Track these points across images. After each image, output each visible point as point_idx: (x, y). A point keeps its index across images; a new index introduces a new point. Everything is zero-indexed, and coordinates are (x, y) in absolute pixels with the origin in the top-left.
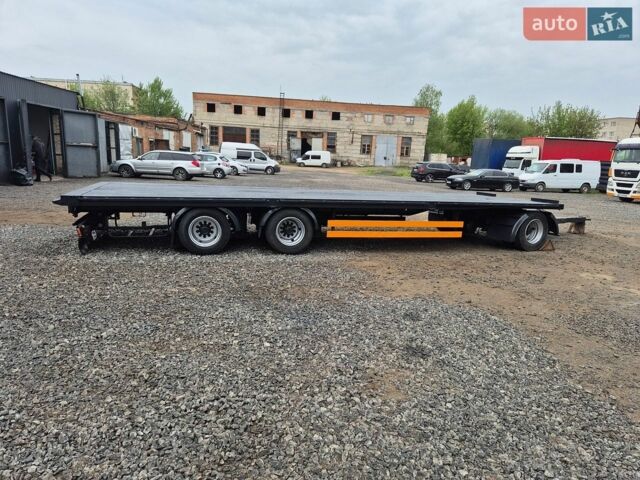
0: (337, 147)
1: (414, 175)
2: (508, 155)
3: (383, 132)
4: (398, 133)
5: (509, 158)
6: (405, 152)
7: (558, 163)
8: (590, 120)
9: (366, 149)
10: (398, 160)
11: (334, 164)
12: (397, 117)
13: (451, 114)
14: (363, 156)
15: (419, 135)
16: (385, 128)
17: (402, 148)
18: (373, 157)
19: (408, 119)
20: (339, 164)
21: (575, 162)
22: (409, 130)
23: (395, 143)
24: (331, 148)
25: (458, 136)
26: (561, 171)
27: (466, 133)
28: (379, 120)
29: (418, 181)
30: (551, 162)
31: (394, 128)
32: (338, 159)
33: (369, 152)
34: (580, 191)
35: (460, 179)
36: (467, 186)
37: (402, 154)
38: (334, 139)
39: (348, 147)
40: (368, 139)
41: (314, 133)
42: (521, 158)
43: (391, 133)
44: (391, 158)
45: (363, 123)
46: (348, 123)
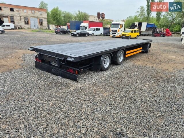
0: (15, 22)
2: (81, 26)
3: (32, 17)
4: (37, 17)
6: (41, 24)
9: (27, 23)
10: (39, 27)
11: (16, 28)
12: (36, 12)
14: (26, 25)
15: (45, 18)
16: (32, 15)
17: (40, 22)
18: (30, 25)
19: (40, 13)
20: (18, 28)
21: (99, 28)
22: (41, 16)
23: (37, 21)
24: (13, 22)
26: (96, 30)
28: (29, 12)
29: (57, 34)
30: (94, 28)
31: (35, 15)
32: (17, 26)
33: (28, 24)
34: (100, 35)
38: (13, 19)
39: (19, 22)
40: (27, 19)
41: (3, 16)
42: (85, 27)
43: (35, 17)
44: (37, 26)
45: (24, 13)
46: (18, 13)
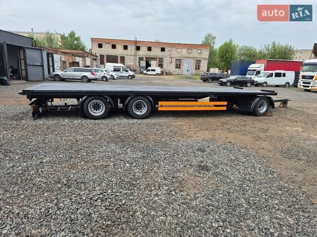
0: (164, 65)
1: (202, 79)
2: (249, 69)
3: (187, 58)
4: (194, 58)
5: (250, 70)
6: (198, 67)
7: (273, 72)
8: (290, 51)
9: (178, 66)
10: (194, 72)
11: (162, 74)
12: (194, 50)
13: (220, 48)
14: (177, 70)
15: (205, 59)
16: (188, 55)
17: (196, 65)
18: (181, 70)
19: (199, 51)
20: (165, 74)
21: (282, 72)
22: (200, 57)
23: (192, 63)
24: (161, 65)
25: (224, 59)
26: (275, 76)
27: (228, 58)
28: (184, 52)
29: (204, 81)
30: (270, 72)
31: (192, 55)
32: (164, 71)
33: (179, 68)
34: (284, 86)
35: (225, 81)
36: (229, 84)
37: (196, 69)
38: (162, 61)
39: (169, 65)
40: (179, 61)
41: (152, 58)
42: (255, 70)
43: (191, 58)
44: (190, 71)
45: (177, 53)
46: (169, 53)
